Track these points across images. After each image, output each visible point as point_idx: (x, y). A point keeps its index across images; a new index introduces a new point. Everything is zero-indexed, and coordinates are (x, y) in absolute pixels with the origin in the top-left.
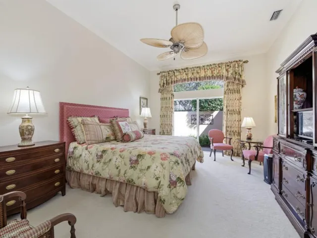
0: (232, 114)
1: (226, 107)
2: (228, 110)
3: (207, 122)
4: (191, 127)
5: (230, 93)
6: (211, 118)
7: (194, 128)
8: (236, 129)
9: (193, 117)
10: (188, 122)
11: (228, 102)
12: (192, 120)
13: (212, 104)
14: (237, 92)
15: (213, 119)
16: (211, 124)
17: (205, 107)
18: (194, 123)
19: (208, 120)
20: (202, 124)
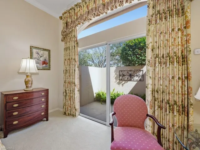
0: (165, 63)
1: (152, 50)
2: (157, 56)
3: (136, 78)
4: (119, 83)
5: (161, 19)
6: (141, 73)
7: (123, 85)
8: (176, 98)
9: (121, 73)
10: (116, 78)
11: (157, 39)
12: (120, 75)
13: (141, 56)
14: (178, 14)
15: (143, 75)
16: (140, 80)
17: (133, 61)
18: (122, 80)
19: (137, 76)
20: (130, 80)
